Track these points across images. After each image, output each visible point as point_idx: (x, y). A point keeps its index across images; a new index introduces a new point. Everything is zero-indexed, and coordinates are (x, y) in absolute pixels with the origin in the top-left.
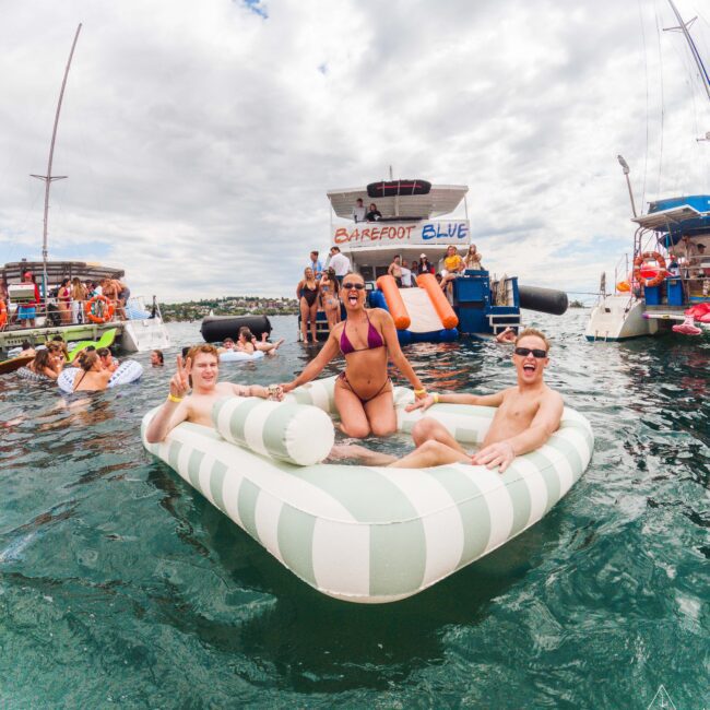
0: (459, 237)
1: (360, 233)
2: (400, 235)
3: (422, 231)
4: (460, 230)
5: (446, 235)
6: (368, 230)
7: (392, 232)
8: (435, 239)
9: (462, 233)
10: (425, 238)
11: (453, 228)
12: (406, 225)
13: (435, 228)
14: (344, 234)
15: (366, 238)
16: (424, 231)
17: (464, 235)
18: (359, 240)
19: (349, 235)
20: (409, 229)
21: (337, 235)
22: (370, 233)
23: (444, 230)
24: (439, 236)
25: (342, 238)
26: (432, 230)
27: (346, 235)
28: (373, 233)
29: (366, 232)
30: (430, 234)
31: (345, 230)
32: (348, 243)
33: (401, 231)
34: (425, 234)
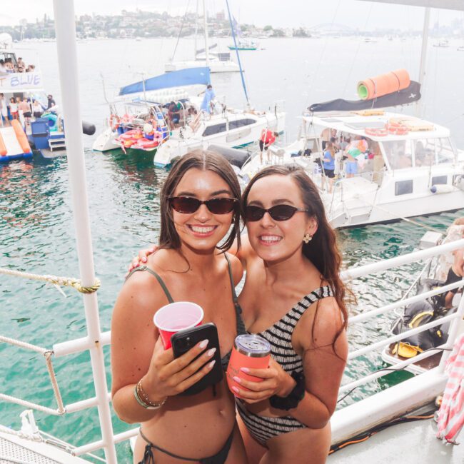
0: (35, 84)
3: (10, 81)
4: (35, 80)
5: (26, 83)
8: (20, 86)
9: (36, 81)
10: (12, 85)
11: (30, 77)
13: (19, 79)
16: (12, 81)
17: (38, 82)
23: (25, 80)
24: (22, 84)
26: (17, 80)
30: (16, 83)
34: (13, 83)
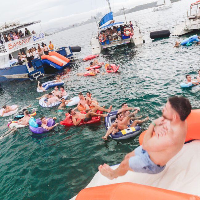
0: (43, 37)
1: (16, 44)
2: (28, 41)
4: (42, 35)
6: (18, 42)
7: (25, 41)
10: (34, 40)
11: (40, 35)
12: (28, 38)
13: (36, 36)
14: (11, 45)
15: (18, 45)
16: (34, 38)
17: (44, 36)
18: (16, 46)
19: (13, 45)
20: (29, 39)
21: (9, 46)
22: (19, 43)
23: (38, 37)
24: (38, 39)
25: (11, 47)
26: (35, 37)
27: (12, 46)
28: (20, 43)
29: (17, 43)
30: (35, 39)
31: (11, 44)
32: (13, 48)
33: (27, 40)
34: (34, 39)
